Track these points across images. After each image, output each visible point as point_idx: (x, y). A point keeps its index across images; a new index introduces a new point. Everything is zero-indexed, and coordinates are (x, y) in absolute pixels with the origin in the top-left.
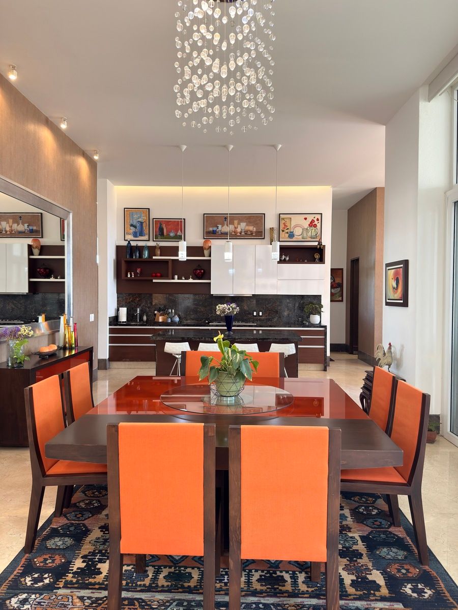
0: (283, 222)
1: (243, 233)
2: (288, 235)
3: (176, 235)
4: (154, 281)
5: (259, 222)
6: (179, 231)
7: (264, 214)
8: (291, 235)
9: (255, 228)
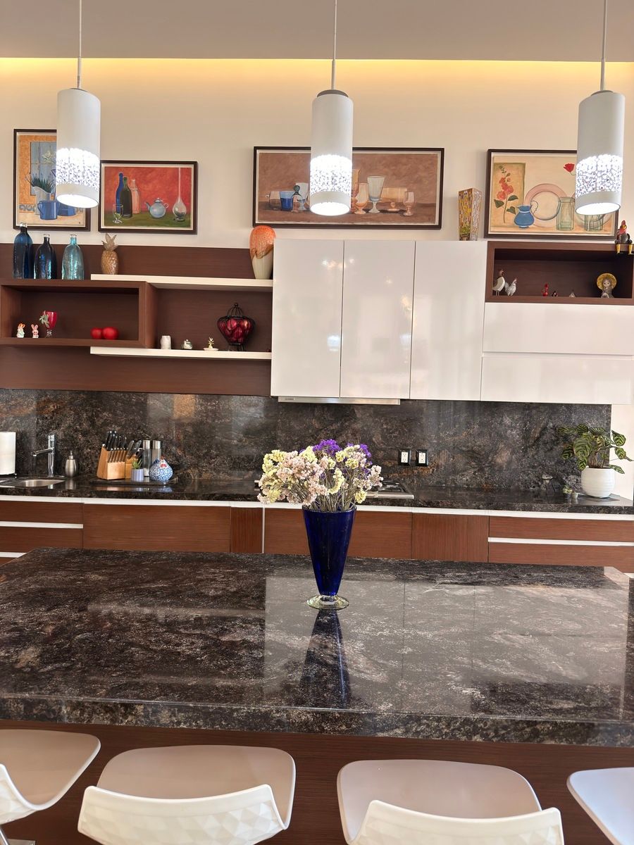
0: (500, 175)
1: (374, 210)
2: (513, 216)
3: (169, 212)
4: (95, 351)
5: (423, 174)
6: (179, 200)
7: (442, 150)
8: (525, 217)
9: (411, 195)
